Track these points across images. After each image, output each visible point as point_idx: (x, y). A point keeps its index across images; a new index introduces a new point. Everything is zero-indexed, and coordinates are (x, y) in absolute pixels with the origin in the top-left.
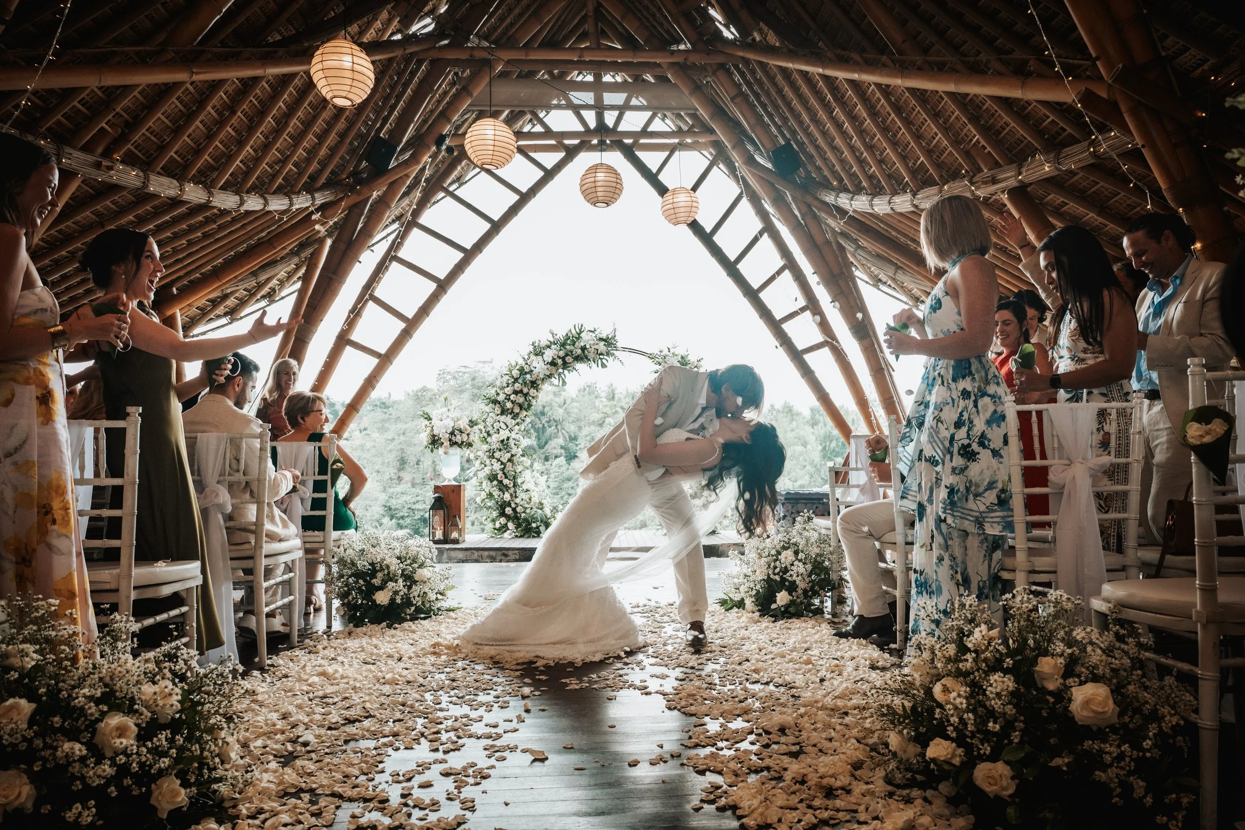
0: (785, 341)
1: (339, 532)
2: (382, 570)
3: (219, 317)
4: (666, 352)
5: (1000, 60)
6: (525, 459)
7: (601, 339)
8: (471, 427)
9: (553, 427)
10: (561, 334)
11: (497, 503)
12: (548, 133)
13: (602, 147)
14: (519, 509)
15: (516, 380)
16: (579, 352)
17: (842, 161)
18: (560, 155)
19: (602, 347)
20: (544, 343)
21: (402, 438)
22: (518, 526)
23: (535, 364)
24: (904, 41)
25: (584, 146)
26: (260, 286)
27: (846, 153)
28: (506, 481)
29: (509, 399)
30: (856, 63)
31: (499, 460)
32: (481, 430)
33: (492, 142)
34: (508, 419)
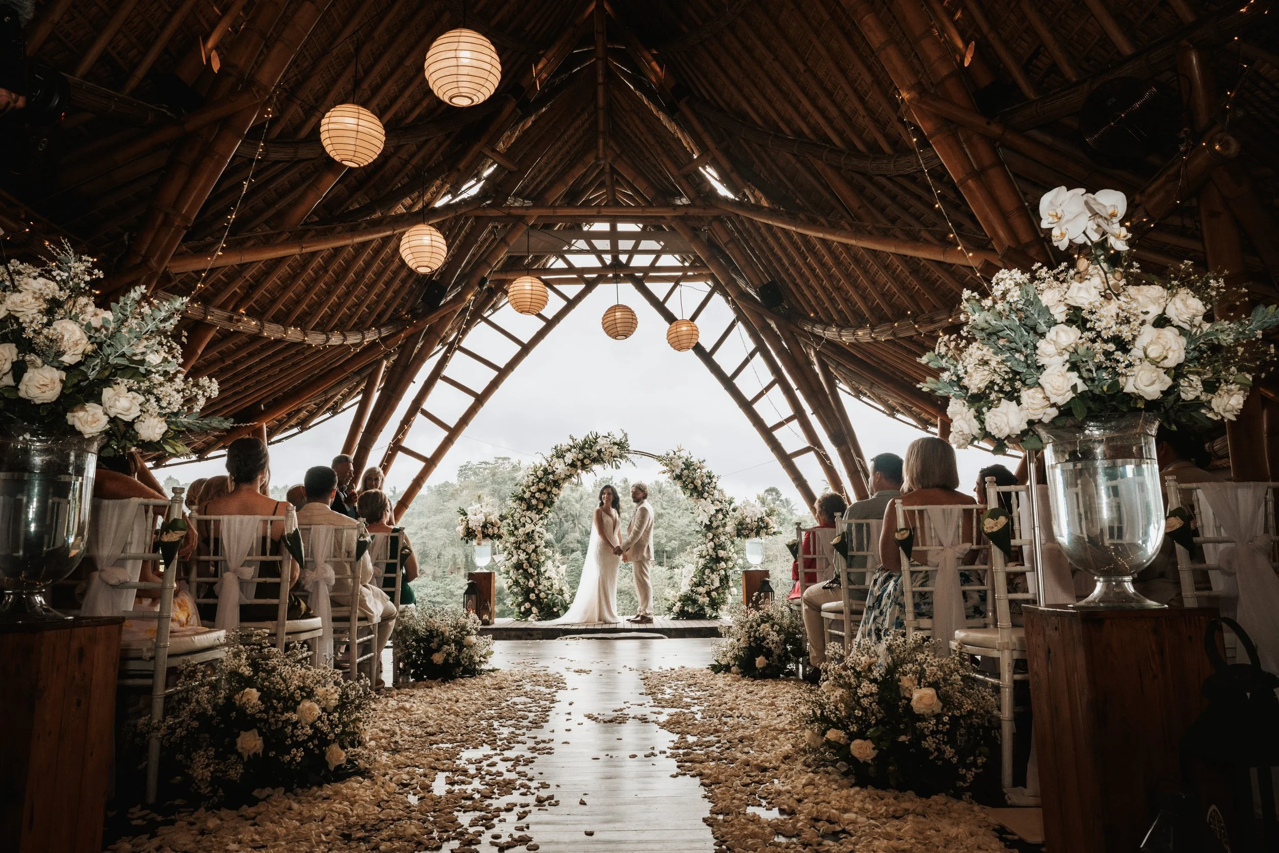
0: (776, 446)
1: (404, 606)
2: (438, 635)
3: (292, 427)
4: (672, 454)
5: (929, 232)
6: (547, 550)
7: (615, 444)
8: (501, 521)
9: (570, 522)
10: (580, 439)
11: (522, 589)
12: (571, 269)
13: (616, 279)
14: (542, 595)
15: (540, 480)
16: (596, 454)
17: (817, 297)
18: (581, 287)
19: (615, 450)
20: (565, 448)
21: (425, 532)
22: (541, 610)
23: (557, 466)
24: (859, 208)
25: (602, 278)
26: (327, 401)
27: (820, 292)
28: (531, 570)
29: (534, 497)
30: (822, 225)
31: (524, 551)
32: (509, 524)
33: (529, 296)
34: (533, 514)
